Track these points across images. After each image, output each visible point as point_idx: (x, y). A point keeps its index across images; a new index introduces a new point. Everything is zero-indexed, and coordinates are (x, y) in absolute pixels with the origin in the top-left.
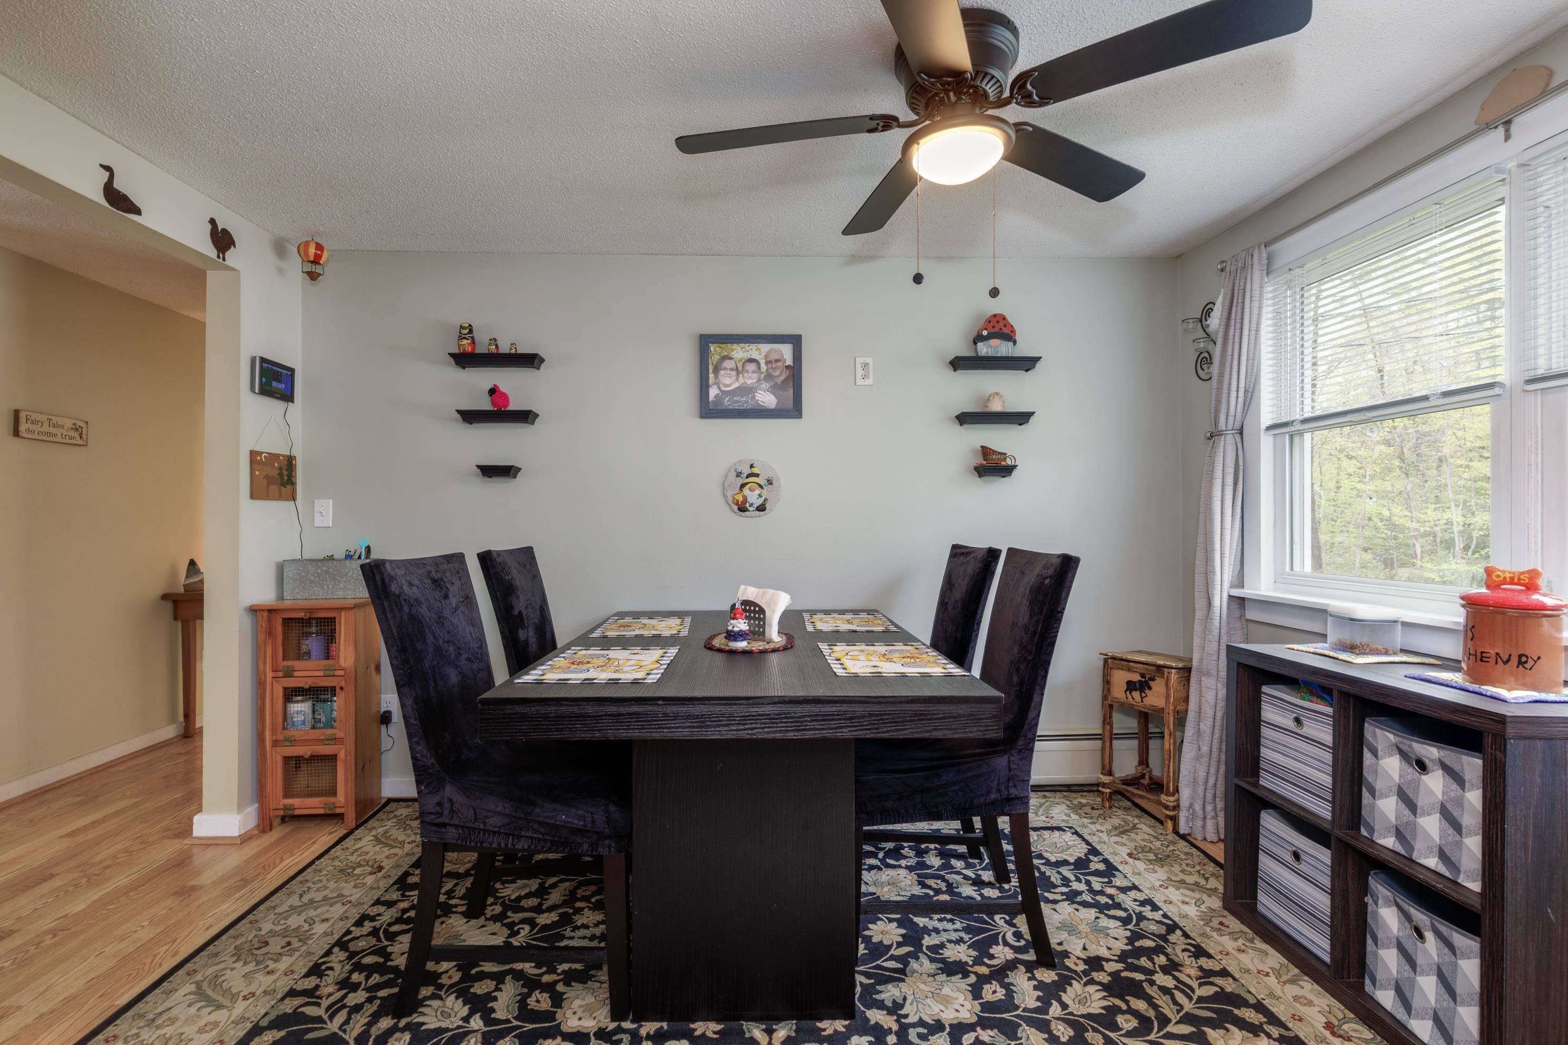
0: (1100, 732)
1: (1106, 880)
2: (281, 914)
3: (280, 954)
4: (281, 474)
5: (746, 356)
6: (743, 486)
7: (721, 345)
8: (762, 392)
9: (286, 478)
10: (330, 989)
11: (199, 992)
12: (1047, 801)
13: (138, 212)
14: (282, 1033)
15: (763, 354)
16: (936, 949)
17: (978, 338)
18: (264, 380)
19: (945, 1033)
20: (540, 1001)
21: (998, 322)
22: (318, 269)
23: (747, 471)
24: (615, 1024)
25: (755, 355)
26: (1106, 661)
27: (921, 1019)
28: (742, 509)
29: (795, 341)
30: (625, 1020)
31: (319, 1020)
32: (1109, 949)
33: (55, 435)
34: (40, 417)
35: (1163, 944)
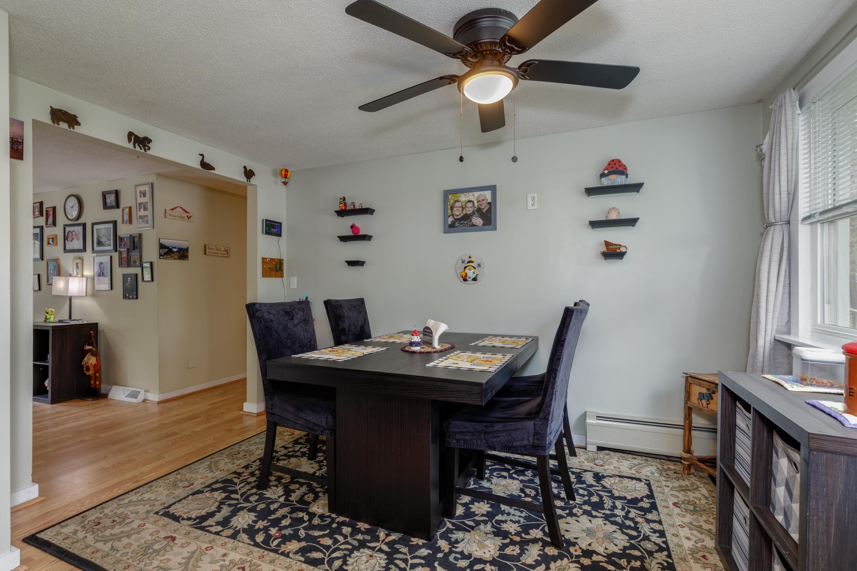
0: (682, 424)
1: (643, 513)
2: (250, 444)
3: (240, 458)
4: (276, 267)
5: (467, 199)
6: (465, 268)
7: (454, 195)
8: (475, 218)
9: (278, 268)
10: (246, 474)
11: (210, 466)
12: (645, 463)
13: (213, 169)
14: (222, 485)
15: (476, 197)
16: (499, 522)
17: (602, 175)
18: (267, 228)
19: (469, 561)
20: (310, 497)
21: (615, 164)
22: (287, 180)
23: (468, 260)
24: (329, 514)
25: (472, 198)
26: (687, 378)
27: (463, 551)
28: (465, 280)
29: (493, 189)
30: (333, 513)
31: (236, 484)
32: (606, 549)
33: (218, 253)
34: (214, 247)
35: (647, 556)
